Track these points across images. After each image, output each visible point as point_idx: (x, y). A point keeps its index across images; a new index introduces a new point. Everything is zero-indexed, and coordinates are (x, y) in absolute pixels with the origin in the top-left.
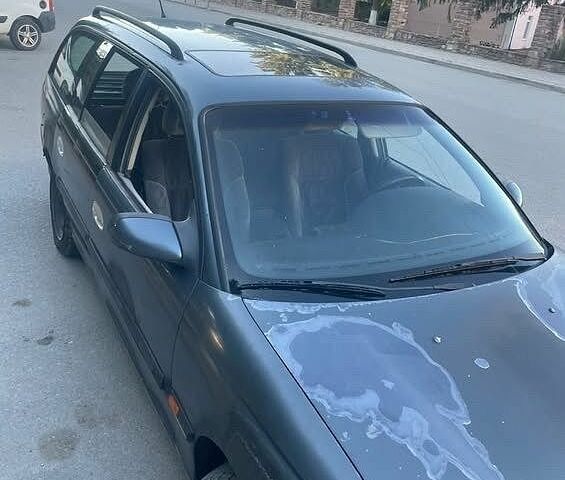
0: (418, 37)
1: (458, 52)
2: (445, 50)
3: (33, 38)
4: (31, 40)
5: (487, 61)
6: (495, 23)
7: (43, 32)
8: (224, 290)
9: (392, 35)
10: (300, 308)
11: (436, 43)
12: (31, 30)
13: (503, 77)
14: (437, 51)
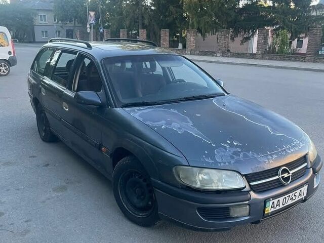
0: (202, 52)
1: (223, 56)
2: (216, 56)
3: (6, 69)
4: (5, 71)
5: (237, 59)
6: (242, 42)
7: (11, 66)
8: (116, 107)
9: (189, 52)
10: (141, 108)
11: (212, 54)
12: (5, 66)
13: (245, 65)
14: (213, 57)
